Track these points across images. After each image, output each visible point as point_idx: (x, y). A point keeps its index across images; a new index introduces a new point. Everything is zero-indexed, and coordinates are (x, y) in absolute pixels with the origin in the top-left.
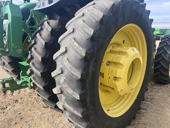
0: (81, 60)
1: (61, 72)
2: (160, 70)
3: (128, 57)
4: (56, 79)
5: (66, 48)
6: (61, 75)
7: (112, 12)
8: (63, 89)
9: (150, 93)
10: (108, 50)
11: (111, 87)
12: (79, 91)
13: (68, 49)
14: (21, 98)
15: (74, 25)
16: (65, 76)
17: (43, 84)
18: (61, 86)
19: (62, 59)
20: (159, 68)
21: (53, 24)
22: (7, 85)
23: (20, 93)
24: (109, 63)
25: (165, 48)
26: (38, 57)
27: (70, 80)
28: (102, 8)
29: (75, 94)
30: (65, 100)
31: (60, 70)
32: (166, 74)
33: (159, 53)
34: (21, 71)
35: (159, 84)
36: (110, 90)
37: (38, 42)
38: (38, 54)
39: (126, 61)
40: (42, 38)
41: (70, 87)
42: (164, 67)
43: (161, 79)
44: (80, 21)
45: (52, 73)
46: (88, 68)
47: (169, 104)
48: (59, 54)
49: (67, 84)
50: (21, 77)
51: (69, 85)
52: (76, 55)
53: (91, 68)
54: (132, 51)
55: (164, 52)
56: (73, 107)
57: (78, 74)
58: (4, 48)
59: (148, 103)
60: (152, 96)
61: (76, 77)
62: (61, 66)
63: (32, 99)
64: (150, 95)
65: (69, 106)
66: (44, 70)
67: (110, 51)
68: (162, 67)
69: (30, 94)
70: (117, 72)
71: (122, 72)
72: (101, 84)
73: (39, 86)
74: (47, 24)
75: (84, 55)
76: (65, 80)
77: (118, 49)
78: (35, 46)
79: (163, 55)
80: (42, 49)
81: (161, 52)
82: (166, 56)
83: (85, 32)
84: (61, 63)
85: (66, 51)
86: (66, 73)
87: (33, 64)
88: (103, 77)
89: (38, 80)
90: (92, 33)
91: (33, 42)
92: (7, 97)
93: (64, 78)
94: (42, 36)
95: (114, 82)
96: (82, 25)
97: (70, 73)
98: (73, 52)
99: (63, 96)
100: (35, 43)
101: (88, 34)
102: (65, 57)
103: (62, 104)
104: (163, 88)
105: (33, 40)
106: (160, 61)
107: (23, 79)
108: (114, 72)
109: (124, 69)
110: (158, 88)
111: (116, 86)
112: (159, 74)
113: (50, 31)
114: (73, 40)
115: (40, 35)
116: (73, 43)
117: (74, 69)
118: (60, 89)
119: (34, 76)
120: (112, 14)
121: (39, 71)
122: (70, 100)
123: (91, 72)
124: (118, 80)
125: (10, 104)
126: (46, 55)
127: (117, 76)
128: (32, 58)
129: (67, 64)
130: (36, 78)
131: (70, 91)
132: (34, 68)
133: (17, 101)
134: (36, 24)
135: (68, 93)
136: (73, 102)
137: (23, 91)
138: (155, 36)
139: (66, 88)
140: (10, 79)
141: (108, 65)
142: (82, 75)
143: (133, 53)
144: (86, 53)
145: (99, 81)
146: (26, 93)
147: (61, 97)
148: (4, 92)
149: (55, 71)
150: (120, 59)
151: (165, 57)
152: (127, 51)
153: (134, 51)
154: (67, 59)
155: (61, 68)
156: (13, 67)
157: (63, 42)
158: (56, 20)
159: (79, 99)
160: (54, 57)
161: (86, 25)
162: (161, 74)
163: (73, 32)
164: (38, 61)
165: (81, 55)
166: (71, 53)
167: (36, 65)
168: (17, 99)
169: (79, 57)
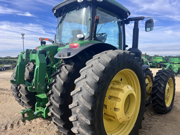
0: (91, 97)
1: (77, 105)
2: (156, 100)
3: (124, 93)
4: (72, 110)
5: (81, 88)
6: (77, 107)
7: (111, 65)
8: (78, 118)
9: (149, 122)
10: (110, 87)
11: (113, 116)
12: (90, 118)
13: (82, 89)
14: (34, 128)
15: (86, 73)
16: (80, 108)
17: (60, 114)
18: (76, 115)
19: (78, 96)
20: (156, 99)
21: (69, 68)
22: (26, 115)
23: (31, 123)
24: (110, 97)
25: (159, 81)
26: (57, 93)
27: (83, 110)
28: (104, 62)
29: (87, 121)
30: (80, 125)
31: (76, 104)
32: (162, 105)
33: (154, 86)
34: (37, 103)
35: (158, 114)
36: (112, 118)
37: (58, 81)
38: (58, 91)
39: (122, 96)
40: (61, 79)
41: (84, 116)
42: (160, 98)
43: (158, 109)
44: (90, 71)
45: (69, 106)
46: (96, 102)
47: (164, 132)
48: (76, 92)
49: (82, 113)
50: (36, 108)
51: (83, 114)
52: (88, 93)
53: (98, 102)
54: (127, 88)
55: (158, 85)
56: (85, 130)
57: (89, 107)
58: (32, 86)
59: (147, 131)
60: (151, 125)
61: (88, 109)
62: (77, 101)
63: (44, 128)
64: (149, 124)
65: (83, 130)
66: (61, 103)
67: (111, 88)
68: (158, 98)
69: (41, 124)
70: (117, 104)
71: (120, 105)
72: (105, 113)
73: (57, 116)
74: (65, 68)
75: (93, 94)
76: (80, 111)
77: (117, 86)
78: (55, 84)
79: (158, 88)
80: (61, 86)
81: (156, 85)
82: (160, 88)
83: (94, 78)
84: (77, 99)
85: (81, 90)
86: (81, 106)
87: (53, 98)
88: (106, 108)
89: (56, 111)
90: (98, 80)
91: (54, 81)
92: (20, 127)
93: (79, 110)
94: (61, 77)
95: (114, 111)
96: (92, 73)
97: (83, 106)
98: (86, 91)
99: (78, 123)
100: (55, 82)
101: (95, 79)
102: (80, 95)
103: (77, 128)
104: (161, 118)
105: (54, 80)
106: (156, 93)
107: (37, 110)
108: (114, 104)
109: (121, 102)
110: (157, 117)
111: (116, 115)
112: (156, 105)
113: (67, 74)
114: (86, 83)
115: (60, 76)
116: (86, 85)
117: (86, 103)
118: (76, 117)
119: (53, 107)
120: (110, 66)
121: (58, 103)
122: (83, 125)
123: (98, 105)
124: (117, 110)
125: (25, 133)
126: (63, 92)
127: (116, 108)
128: (52, 93)
129: (82, 100)
130: (54, 109)
131: (84, 118)
132: (54, 101)
133: (30, 130)
134: (51, 63)
135: (82, 120)
136: (85, 127)
137: (34, 121)
138: (159, 63)
139: (80, 116)
140: (29, 110)
141: (110, 99)
142: (92, 107)
143: (128, 90)
144: (95, 93)
145: (104, 111)
146: (37, 123)
147: (76, 123)
148: (23, 121)
149: (72, 104)
150: (118, 95)
151: (159, 90)
152: (123, 89)
153: (128, 88)
154: (82, 96)
155: (77, 102)
156: (28, 99)
157: (78, 83)
158: (72, 65)
159: (90, 124)
160: (71, 93)
161: (94, 74)
162: (158, 104)
163: (86, 77)
164: (57, 96)
165: (91, 94)
166: (85, 92)
167: (56, 99)
168: (30, 128)
169: (90, 95)
